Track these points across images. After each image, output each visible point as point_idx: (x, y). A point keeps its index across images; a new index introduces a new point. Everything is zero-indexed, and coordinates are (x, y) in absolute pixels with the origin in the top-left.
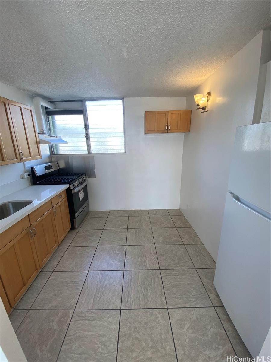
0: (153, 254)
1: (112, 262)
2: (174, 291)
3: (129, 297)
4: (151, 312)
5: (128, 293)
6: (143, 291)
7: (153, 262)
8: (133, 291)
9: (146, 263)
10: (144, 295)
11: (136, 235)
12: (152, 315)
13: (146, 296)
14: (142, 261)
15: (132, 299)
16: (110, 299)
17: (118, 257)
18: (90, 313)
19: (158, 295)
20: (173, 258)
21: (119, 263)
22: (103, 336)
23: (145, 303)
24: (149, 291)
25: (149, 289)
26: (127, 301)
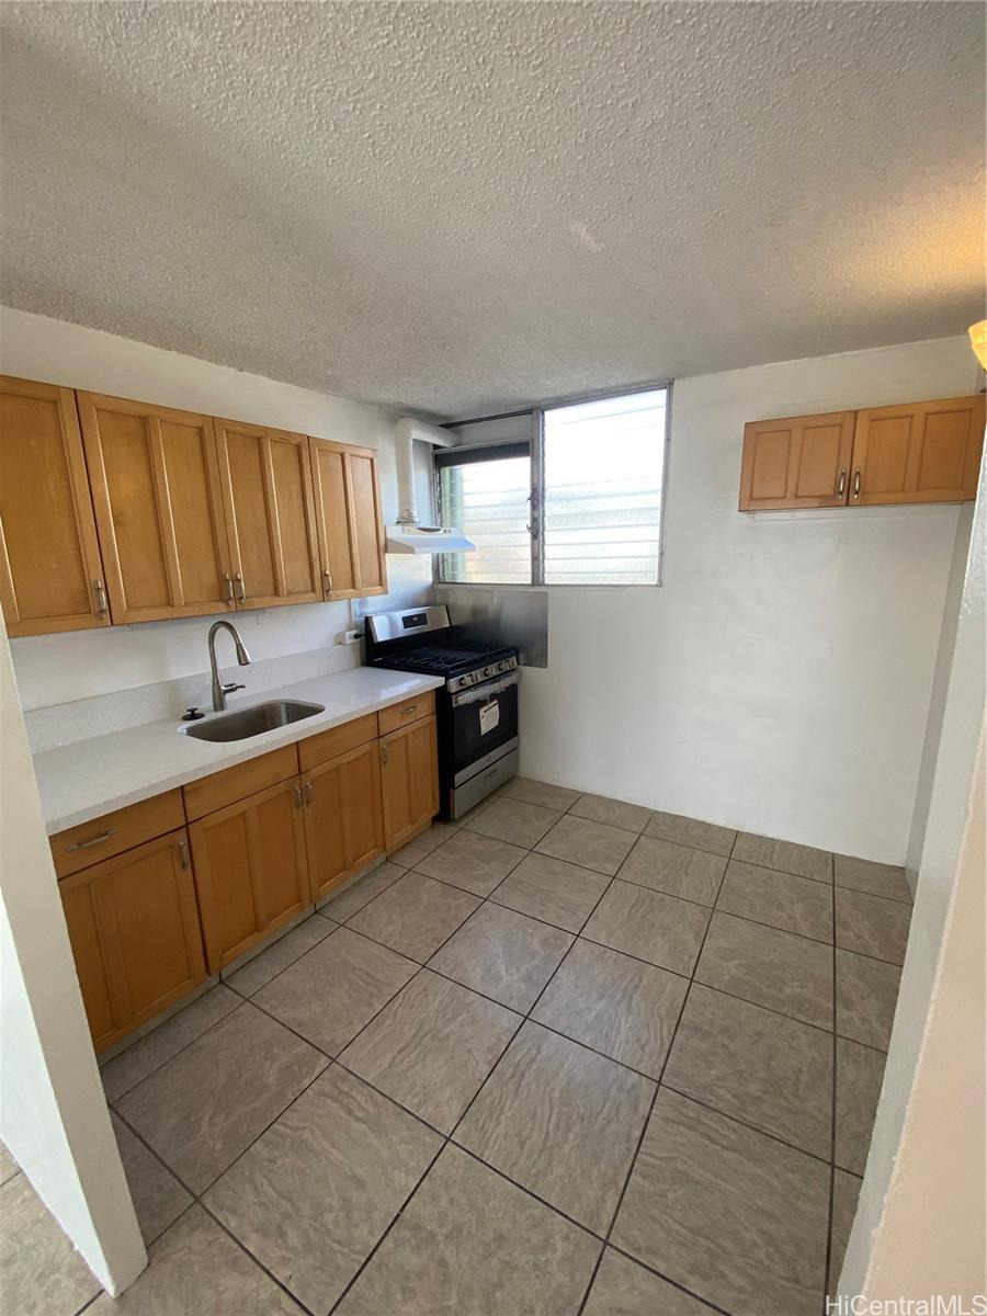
0: (663, 1012)
1: (503, 973)
2: (670, 1196)
3: (496, 1115)
4: (538, 1212)
5: (500, 1101)
6: (551, 1126)
7: (647, 1043)
8: (515, 1105)
9: (619, 1033)
10: (546, 1139)
11: (633, 911)
12: (535, 1226)
13: (552, 1147)
14: (605, 1018)
15: (499, 1130)
16: (435, 1084)
17: (531, 962)
18: (363, 1095)
19: (595, 1173)
20: (744, 1067)
21: (523, 986)
22: (360, 1184)
23: (534, 1171)
24: (571, 1136)
25: (577, 1128)
26: (481, 1122)
